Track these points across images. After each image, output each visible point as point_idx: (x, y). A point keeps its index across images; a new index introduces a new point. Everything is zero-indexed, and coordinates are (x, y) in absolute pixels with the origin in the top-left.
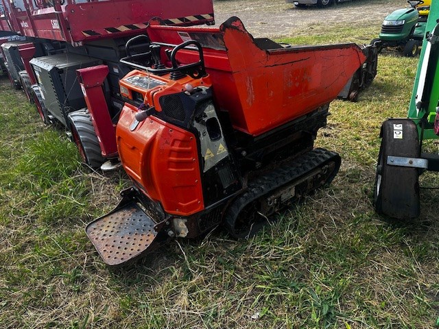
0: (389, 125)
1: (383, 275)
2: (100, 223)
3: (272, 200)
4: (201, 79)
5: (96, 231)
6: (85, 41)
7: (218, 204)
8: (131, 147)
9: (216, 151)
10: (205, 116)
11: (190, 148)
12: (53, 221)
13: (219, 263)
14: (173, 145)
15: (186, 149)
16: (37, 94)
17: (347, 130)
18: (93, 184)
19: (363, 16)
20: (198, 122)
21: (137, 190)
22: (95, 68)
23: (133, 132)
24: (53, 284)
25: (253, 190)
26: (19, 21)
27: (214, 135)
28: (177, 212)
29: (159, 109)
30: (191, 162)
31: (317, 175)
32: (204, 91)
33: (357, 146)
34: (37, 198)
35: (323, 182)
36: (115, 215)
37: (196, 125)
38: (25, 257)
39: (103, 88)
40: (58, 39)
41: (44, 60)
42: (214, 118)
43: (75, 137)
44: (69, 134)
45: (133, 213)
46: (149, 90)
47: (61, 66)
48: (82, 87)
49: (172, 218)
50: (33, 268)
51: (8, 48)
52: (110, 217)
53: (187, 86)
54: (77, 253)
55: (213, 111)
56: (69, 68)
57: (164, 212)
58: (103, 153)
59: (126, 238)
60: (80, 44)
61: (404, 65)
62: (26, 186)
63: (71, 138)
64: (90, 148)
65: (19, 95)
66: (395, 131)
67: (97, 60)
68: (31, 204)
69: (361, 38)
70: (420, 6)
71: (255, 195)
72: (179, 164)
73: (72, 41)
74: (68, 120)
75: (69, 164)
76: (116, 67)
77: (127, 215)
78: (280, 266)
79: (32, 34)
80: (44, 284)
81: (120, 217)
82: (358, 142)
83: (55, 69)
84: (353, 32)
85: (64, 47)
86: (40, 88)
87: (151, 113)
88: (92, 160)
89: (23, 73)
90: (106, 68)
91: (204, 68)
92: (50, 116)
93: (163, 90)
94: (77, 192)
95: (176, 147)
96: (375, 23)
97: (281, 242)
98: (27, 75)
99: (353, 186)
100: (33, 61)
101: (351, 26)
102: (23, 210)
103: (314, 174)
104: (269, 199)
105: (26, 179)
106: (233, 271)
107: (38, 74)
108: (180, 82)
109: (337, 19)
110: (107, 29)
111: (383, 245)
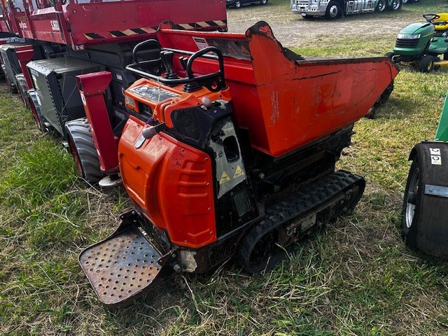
0: (425, 149)
1: (421, 324)
2: (96, 250)
3: (292, 229)
4: (219, 92)
5: (92, 261)
6: (87, 44)
7: (232, 234)
8: (135, 166)
9: (232, 174)
10: (223, 134)
11: (204, 171)
12: (43, 244)
13: (231, 303)
14: (184, 166)
15: (200, 171)
16: (33, 99)
17: (366, 149)
18: (89, 203)
19: (372, 29)
20: (214, 141)
21: (139, 213)
22: (97, 74)
23: (138, 150)
24: (39, 323)
25: (271, 218)
26: (18, 22)
27: (231, 156)
28: (186, 243)
29: (170, 125)
30: (205, 187)
31: (340, 202)
32: (223, 106)
33: (378, 168)
34: (26, 216)
35: (345, 209)
36: (114, 241)
37: (212, 145)
38: (9, 287)
39: (105, 96)
40: (58, 41)
41: (42, 64)
42: (233, 136)
43: (72, 148)
44: (66, 144)
45: (134, 239)
46: (159, 102)
47: (60, 70)
48: (82, 95)
49: (180, 250)
50: (17, 301)
51: (6, 49)
52: (107, 243)
53: (204, 100)
54: (67, 284)
55: (232, 128)
56: (68, 73)
57: (170, 242)
58: (101, 168)
59: (125, 271)
60: (82, 47)
61: (420, 81)
62: (15, 202)
63: (67, 148)
64: (87, 161)
65: (16, 99)
66: (432, 156)
67: (98, 65)
68: (19, 223)
69: (372, 52)
70: (436, 21)
71: (273, 223)
72: (190, 189)
73: (73, 44)
74: (65, 129)
75: (64, 178)
76: (120, 74)
77: (127, 241)
78: (303, 310)
79: (30, 36)
80: (28, 322)
81: (119, 244)
82: (379, 162)
83: (53, 73)
84: (363, 45)
85: (64, 51)
86: (36, 94)
87: (160, 129)
88: (90, 175)
89: (20, 77)
90: (108, 75)
91: (224, 79)
92: (46, 124)
93: (176, 103)
94: (71, 210)
95: (188, 170)
96: (385, 36)
97: (302, 280)
98: (24, 79)
99: (378, 213)
100: (31, 65)
101: (360, 39)
102: (9, 229)
103: (337, 200)
104: (288, 229)
105: (16, 193)
106: (248, 314)
107: (34, 78)
108: (196, 94)
109: (345, 31)
110: (113, 33)
111: (418, 286)
